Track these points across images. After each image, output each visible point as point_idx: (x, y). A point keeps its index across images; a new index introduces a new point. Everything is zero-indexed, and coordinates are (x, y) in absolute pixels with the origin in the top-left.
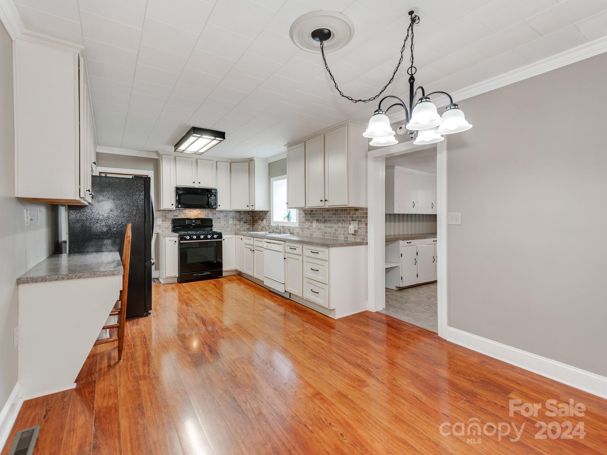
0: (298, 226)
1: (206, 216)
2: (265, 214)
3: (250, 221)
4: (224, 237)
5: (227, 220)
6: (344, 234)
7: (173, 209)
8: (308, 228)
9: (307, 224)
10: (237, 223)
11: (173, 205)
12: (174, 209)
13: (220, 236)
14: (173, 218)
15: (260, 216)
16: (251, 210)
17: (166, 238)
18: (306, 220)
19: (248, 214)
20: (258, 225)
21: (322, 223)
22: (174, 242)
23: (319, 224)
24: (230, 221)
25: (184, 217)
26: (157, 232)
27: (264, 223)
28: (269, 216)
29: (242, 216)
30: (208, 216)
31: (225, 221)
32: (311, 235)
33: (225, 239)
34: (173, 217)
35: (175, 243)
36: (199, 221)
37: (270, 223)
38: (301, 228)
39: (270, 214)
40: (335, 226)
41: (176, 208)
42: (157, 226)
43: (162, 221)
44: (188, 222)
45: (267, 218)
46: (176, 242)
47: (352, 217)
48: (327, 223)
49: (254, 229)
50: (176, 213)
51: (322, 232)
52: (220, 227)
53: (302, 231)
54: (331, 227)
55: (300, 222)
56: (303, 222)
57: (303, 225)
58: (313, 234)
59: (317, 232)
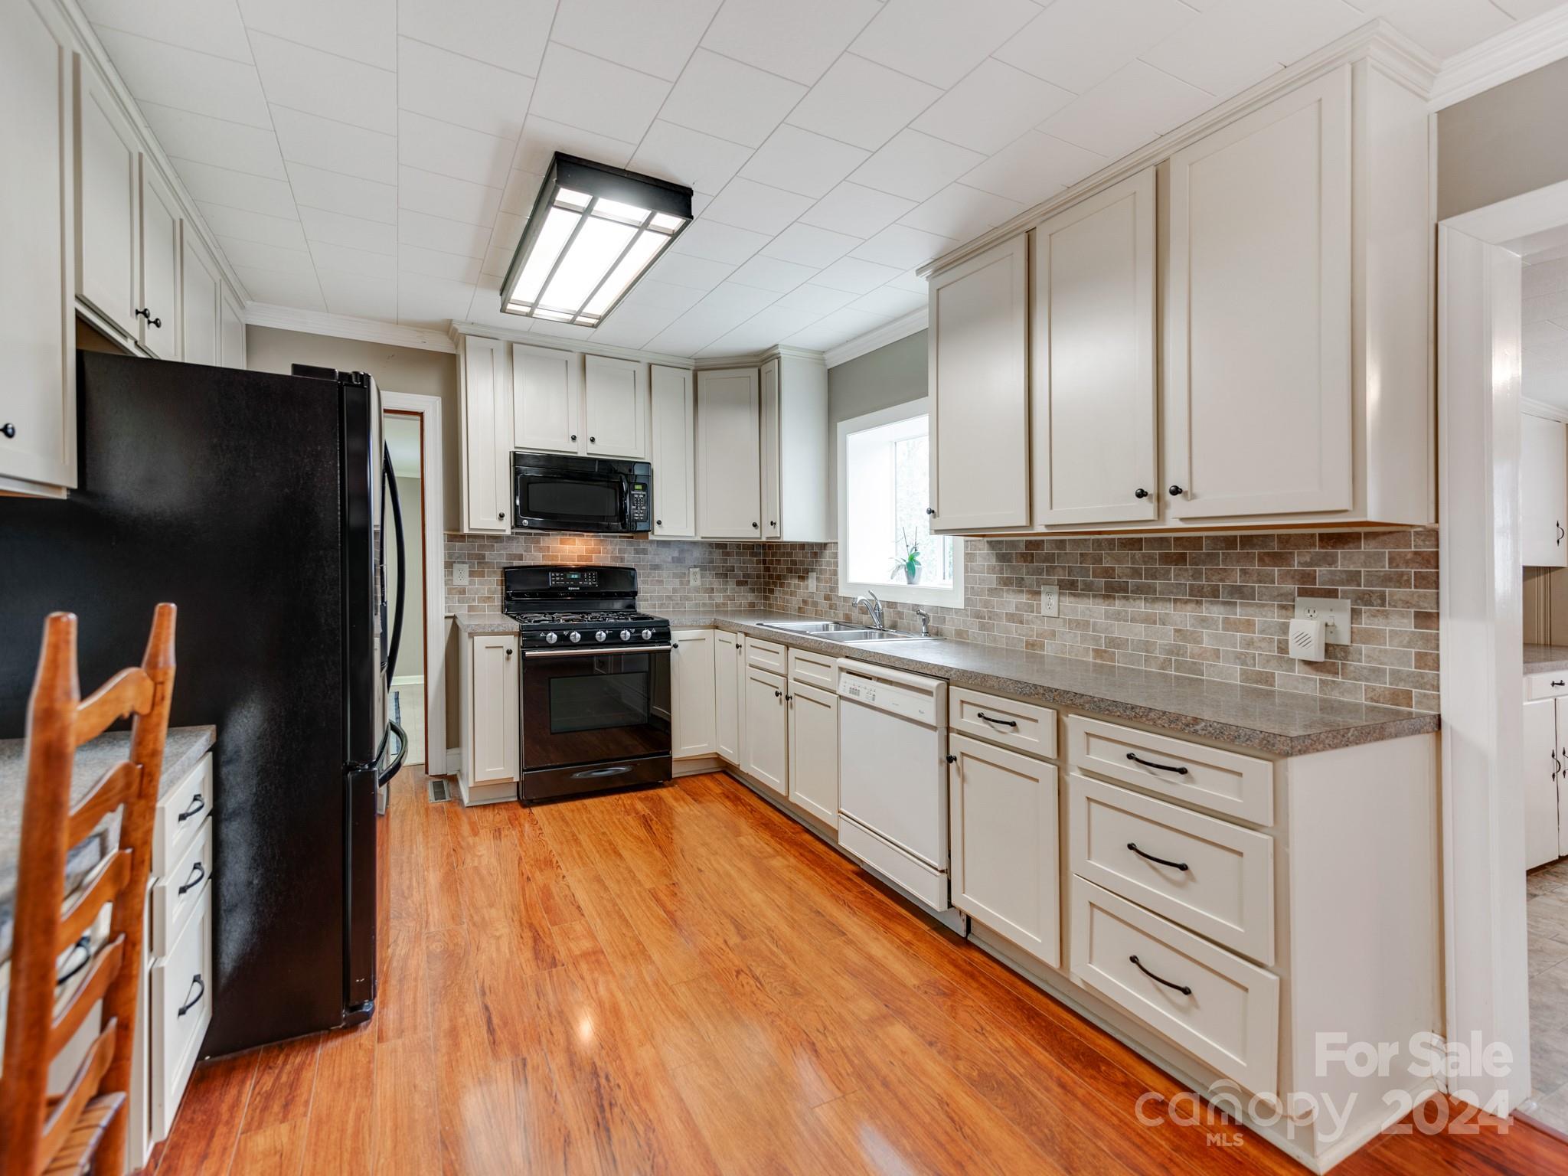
0: (962, 606)
1: (614, 559)
2: (816, 554)
3: (758, 576)
4: (676, 635)
5: (685, 574)
6: (1241, 658)
7: (504, 531)
8: (1011, 617)
9: (1012, 601)
10: (716, 584)
11: (502, 516)
12: (508, 532)
13: (663, 633)
14: (506, 566)
15: (794, 563)
16: (768, 538)
17: (475, 637)
18: (1006, 582)
19: (752, 555)
20: (785, 593)
21: (1094, 596)
22: (505, 654)
23: (1078, 600)
24: (692, 578)
25: (541, 562)
26: (452, 614)
27: (810, 586)
28: (829, 564)
29: (733, 561)
30: (622, 560)
31: (675, 576)
32: (1031, 645)
33: (678, 643)
34: (505, 562)
35: (508, 659)
36: (592, 574)
37: (834, 589)
38: (978, 616)
39: (836, 555)
40: (1183, 616)
41: (512, 528)
42: (454, 591)
43: (472, 574)
44: (555, 581)
45: (821, 570)
46: (509, 652)
47: (1309, 577)
48: (1126, 598)
49: (770, 606)
50: (517, 548)
51: (1096, 639)
52: (660, 598)
53: (982, 627)
54: (1149, 620)
55: (970, 591)
56: (991, 590)
57: (986, 604)
58: (1042, 647)
59: (1063, 634)
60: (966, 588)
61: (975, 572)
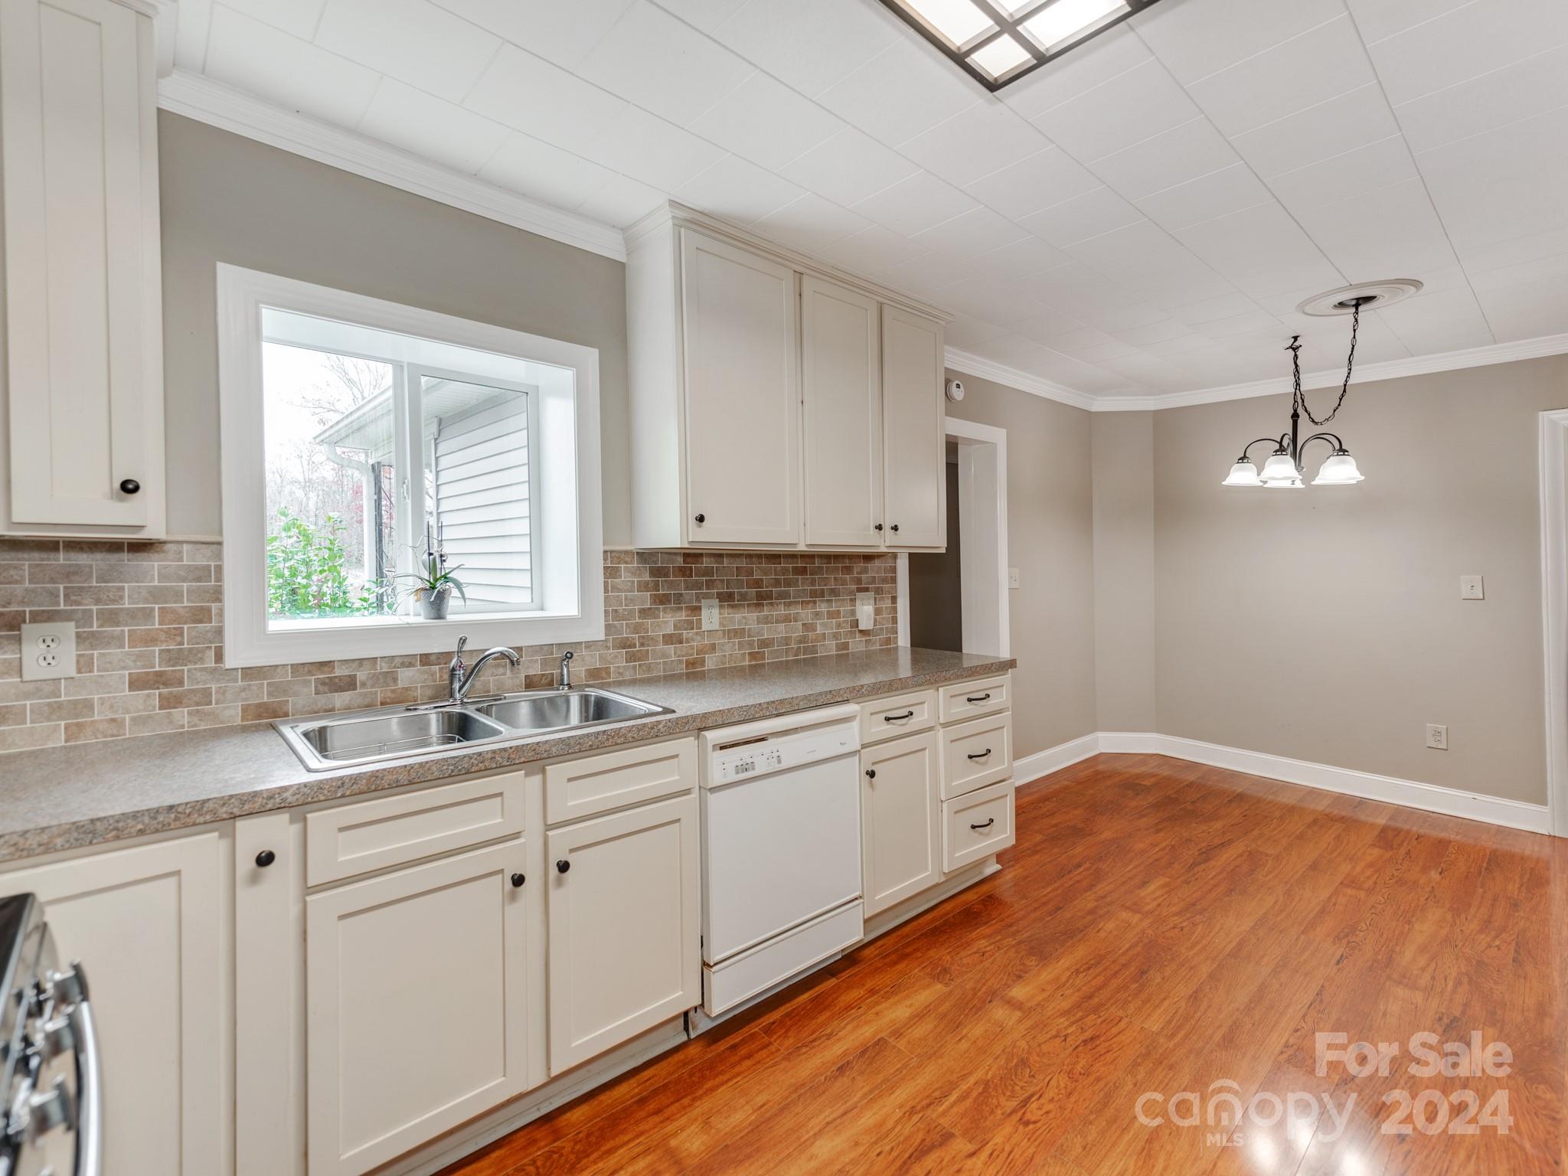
0: (600, 635)
6: (836, 636)
8: (668, 639)
9: (668, 621)
18: (663, 600)
21: (749, 605)
27: (32, 662)
28: (160, 594)
32: (690, 664)
38: (625, 644)
40: (805, 614)
45: (107, 612)
47: (859, 581)
48: (772, 604)
51: (751, 644)
53: (631, 658)
54: (787, 619)
55: (613, 615)
56: (644, 613)
57: (636, 629)
58: (703, 662)
59: (723, 645)
60: (606, 612)
61: (619, 590)
